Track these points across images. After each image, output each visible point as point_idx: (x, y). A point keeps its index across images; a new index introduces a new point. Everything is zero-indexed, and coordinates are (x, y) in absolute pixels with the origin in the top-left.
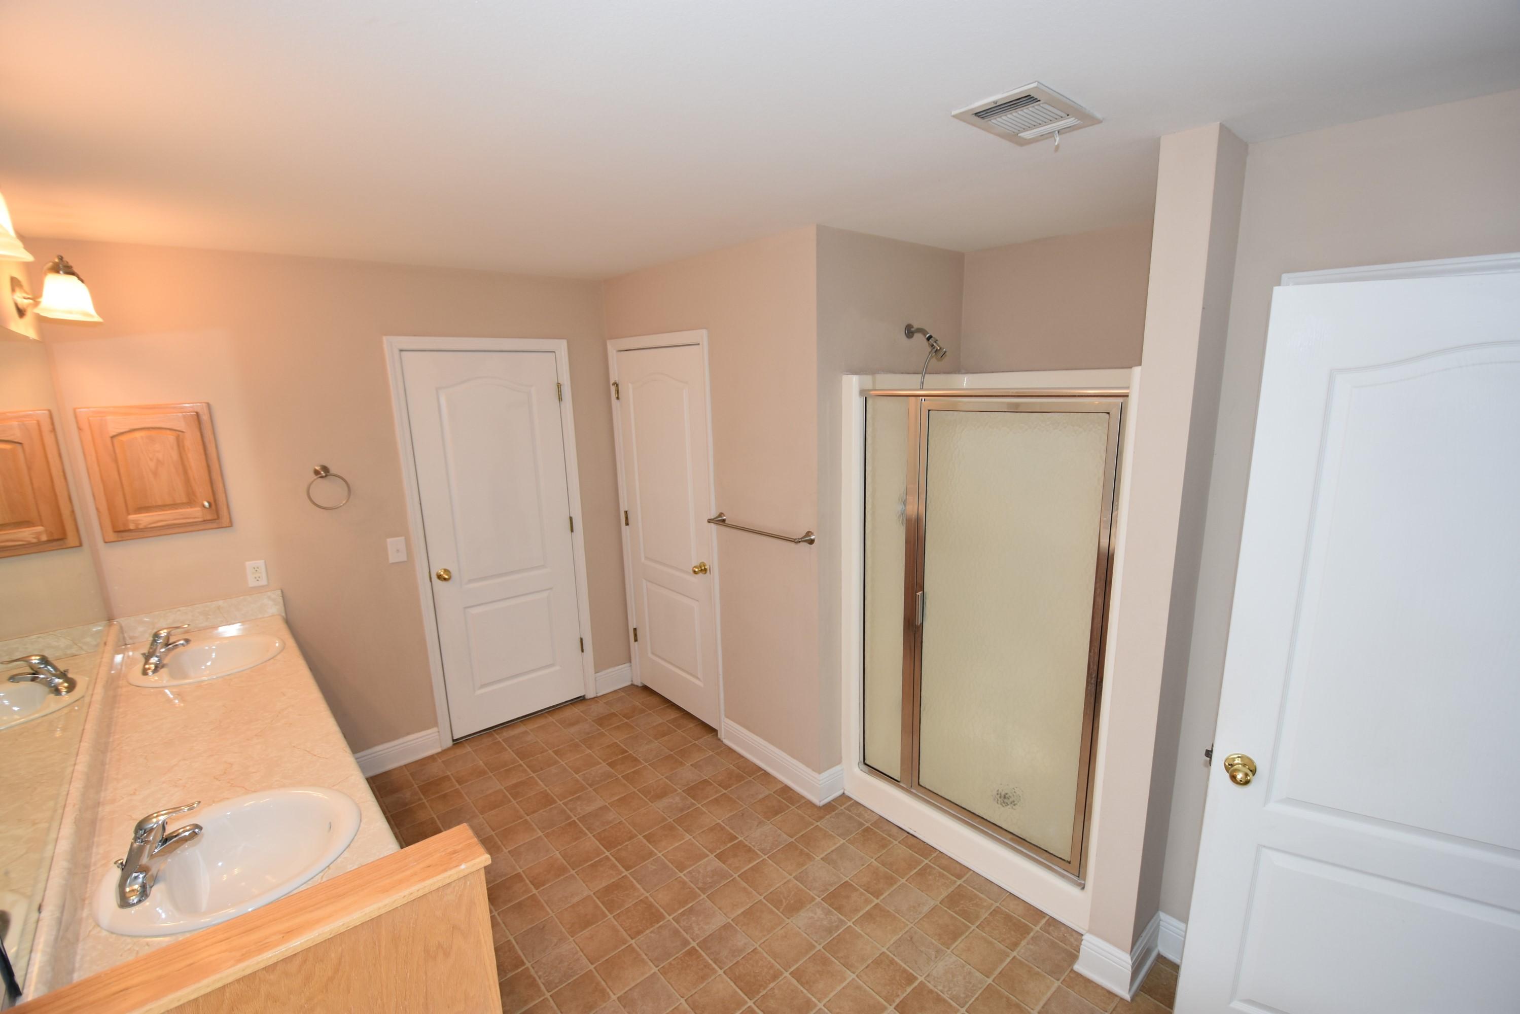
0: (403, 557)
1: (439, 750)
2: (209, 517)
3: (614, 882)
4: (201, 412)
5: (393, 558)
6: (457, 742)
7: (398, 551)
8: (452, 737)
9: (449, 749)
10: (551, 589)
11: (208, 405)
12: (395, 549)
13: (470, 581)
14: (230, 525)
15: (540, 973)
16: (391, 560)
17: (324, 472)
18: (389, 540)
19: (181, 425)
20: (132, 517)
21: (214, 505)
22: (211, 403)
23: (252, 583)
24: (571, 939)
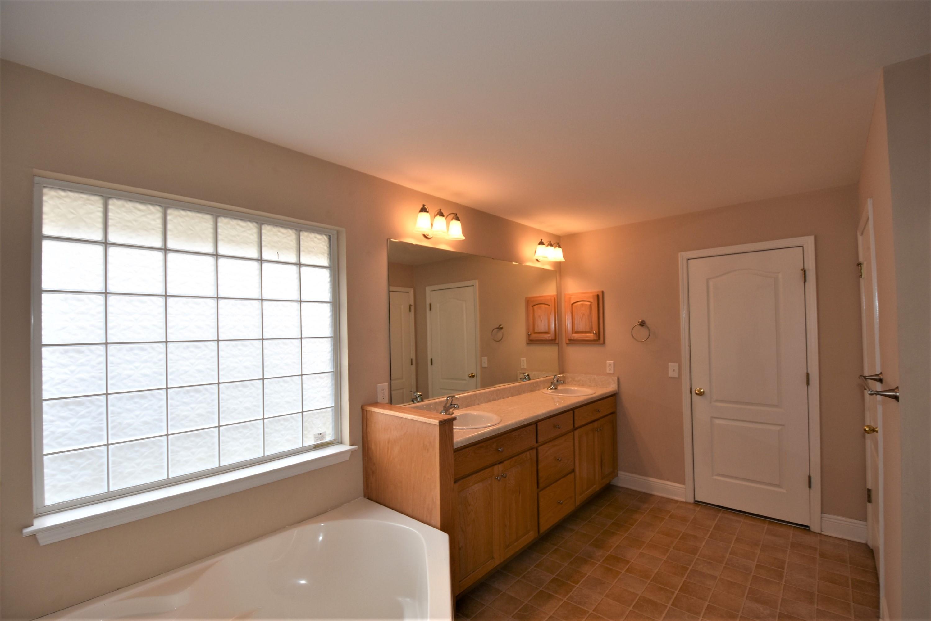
0: (676, 375)
1: (684, 500)
2: (595, 339)
3: (657, 602)
4: (599, 294)
5: (671, 374)
6: (697, 503)
7: (674, 370)
8: (695, 498)
9: (690, 503)
10: (783, 425)
11: (603, 292)
12: (672, 370)
13: (717, 401)
14: (604, 343)
15: (575, 592)
16: (670, 375)
17: (642, 324)
18: (670, 364)
19: (591, 300)
20: (573, 335)
21: (598, 334)
22: (605, 291)
23: (608, 371)
24: (603, 597)
